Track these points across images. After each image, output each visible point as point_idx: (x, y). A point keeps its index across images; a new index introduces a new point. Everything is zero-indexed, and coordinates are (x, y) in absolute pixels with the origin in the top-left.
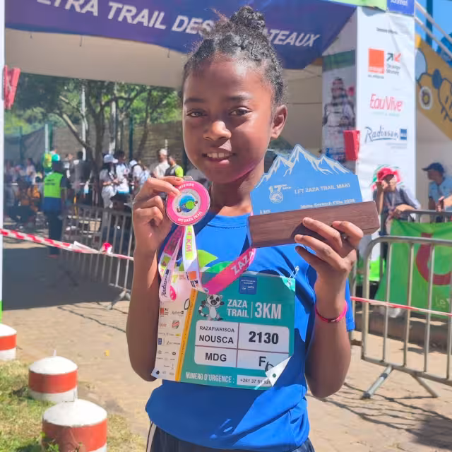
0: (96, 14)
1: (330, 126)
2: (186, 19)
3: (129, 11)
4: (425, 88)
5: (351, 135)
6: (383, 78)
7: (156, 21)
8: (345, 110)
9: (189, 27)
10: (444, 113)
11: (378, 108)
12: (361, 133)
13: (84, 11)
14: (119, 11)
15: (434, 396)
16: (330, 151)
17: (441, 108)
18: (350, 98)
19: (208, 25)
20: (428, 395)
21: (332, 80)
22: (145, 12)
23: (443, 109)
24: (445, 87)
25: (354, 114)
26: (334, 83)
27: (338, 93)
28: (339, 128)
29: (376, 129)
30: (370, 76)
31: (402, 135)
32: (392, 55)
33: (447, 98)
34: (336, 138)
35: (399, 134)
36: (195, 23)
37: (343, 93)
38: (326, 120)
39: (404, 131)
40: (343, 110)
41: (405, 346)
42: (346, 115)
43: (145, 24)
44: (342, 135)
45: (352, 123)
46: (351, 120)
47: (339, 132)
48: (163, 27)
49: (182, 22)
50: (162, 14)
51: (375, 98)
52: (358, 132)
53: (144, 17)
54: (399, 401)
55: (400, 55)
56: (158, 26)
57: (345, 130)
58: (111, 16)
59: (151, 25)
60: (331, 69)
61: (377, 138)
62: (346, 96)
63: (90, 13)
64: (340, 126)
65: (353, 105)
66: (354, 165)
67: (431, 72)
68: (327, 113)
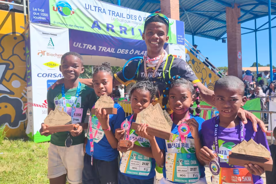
0: (95, 50)
2: (121, 50)
3: (104, 48)
7: (113, 51)
9: (122, 52)
10: (196, 71)
13: (92, 49)
14: (102, 49)
19: (127, 51)
22: (109, 48)
24: (196, 63)
32: (179, 56)
36: (123, 51)
43: (109, 52)
48: (114, 52)
49: (120, 51)
50: (114, 49)
53: (109, 50)
55: (181, 56)
56: (113, 52)
58: (99, 50)
59: (111, 52)
63: (93, 50)
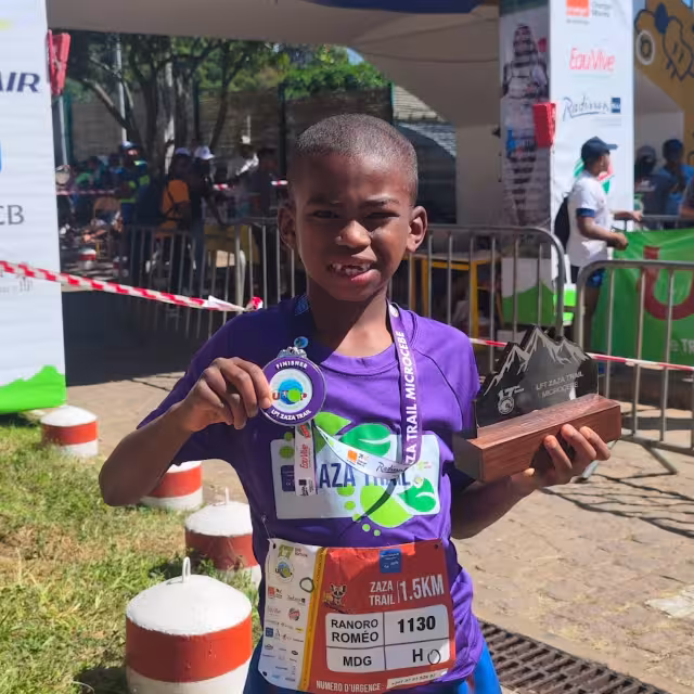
1: (513, 97)
4: (645, 32)
5: (544, 109)
6: (586, 23)
8: (534, 74)
10: (671, 70)
11: (580, 68)
12: (557, 107)
15: (672, 472)
16: (513, 134)
17: (667, 60)
18: (540, 55)
20: (666, 471)
21: (515, 28)
23: (671, 62)
25: (548, 79)
26: (517, 33)
27: (522, 47)
28: (526, 100)
29: (577, 100)
30: (569, 21)
31: (615, 106)
33: (676, 46)
34: (522, 114)
35: (610, 105)
37: (532, 47)
38: (506, 88)
39: (616, 101)
40: (531, 73)
41: (634, 407)
42: (536, 80)
44: (529, 110)
45: (545, 92)
46: (543, 87)
47: (527, 105)
51: (576, 53)
52: (553, 106)
54: (625, 481)
57: (533, 102)
60: (511, 11)
61: (578, 113)
62: (535, 51)
64: (527, 96)
65: (545, 65)
66: (549, 154)
67: (653, 9)
68: (508, 78)
